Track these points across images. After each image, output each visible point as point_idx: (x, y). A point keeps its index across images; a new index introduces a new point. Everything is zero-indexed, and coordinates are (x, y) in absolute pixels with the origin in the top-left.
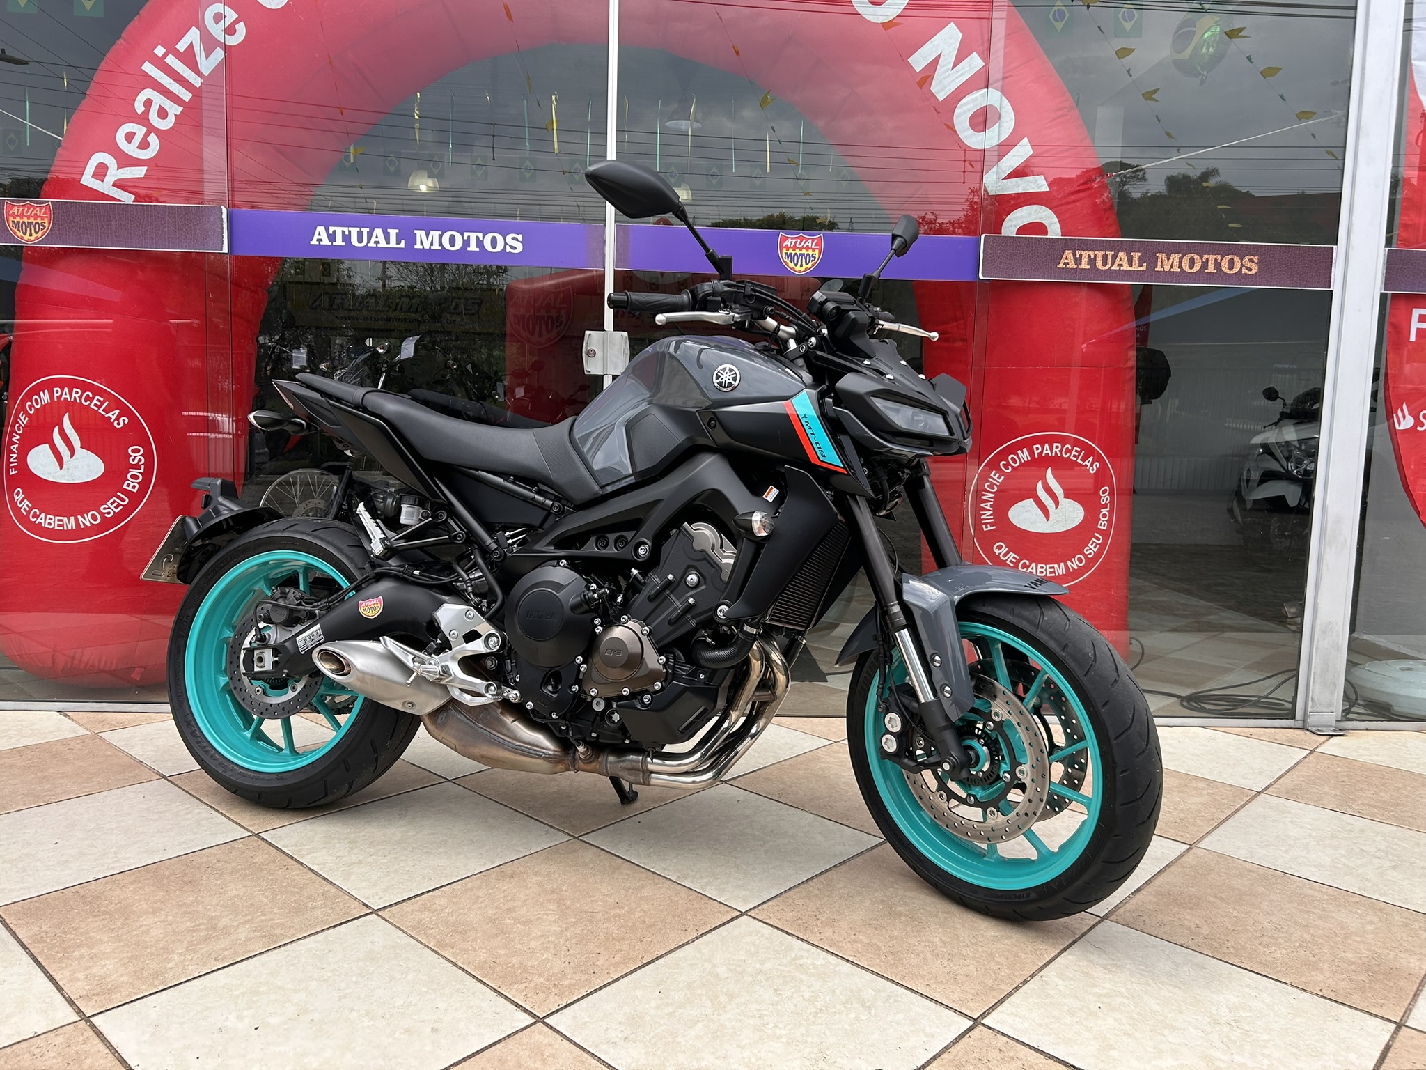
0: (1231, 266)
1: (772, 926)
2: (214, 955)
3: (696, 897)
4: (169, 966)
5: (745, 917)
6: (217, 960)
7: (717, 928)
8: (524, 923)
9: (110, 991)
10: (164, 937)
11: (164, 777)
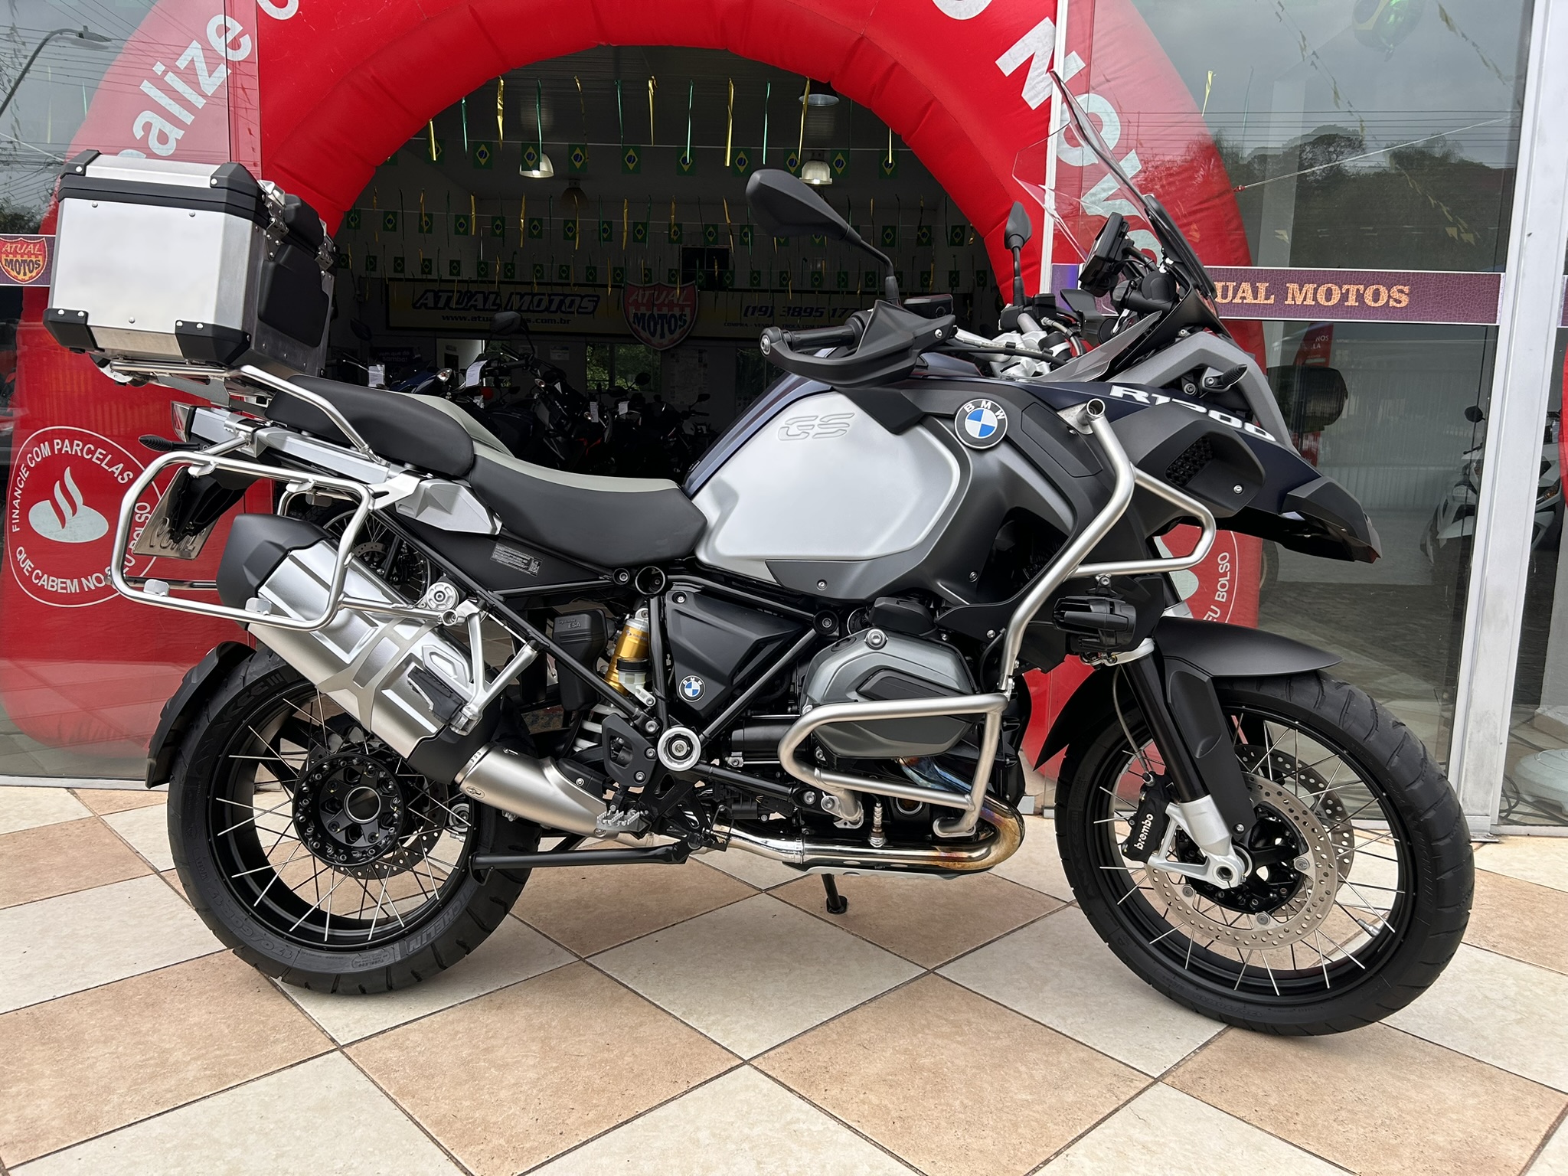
0: (1376, 299)
1: (774, 1079)
2: (156, 1098)
3: (698, 1040)
4: (106, 1109)
5: (746, 1067)
6: (157, 1103)
7: (712, 1079)
8: (499, 1067)
9: (38, 1138)
10: (109, 1073)
11: (157, 872)
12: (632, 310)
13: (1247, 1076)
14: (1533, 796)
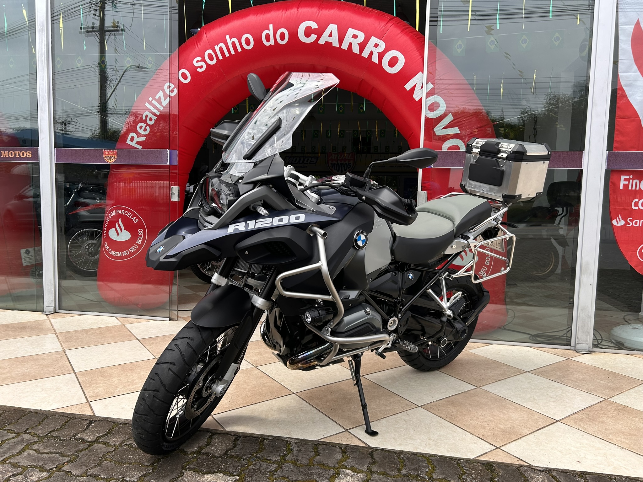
1: (301, 398)
4: (117, 391)
5: (294, 394)
9: (98, 396)
10: (118, 384)
11: (138, 339)
12: (330, 162)
13: (449, 407)
14: (615, 340)
